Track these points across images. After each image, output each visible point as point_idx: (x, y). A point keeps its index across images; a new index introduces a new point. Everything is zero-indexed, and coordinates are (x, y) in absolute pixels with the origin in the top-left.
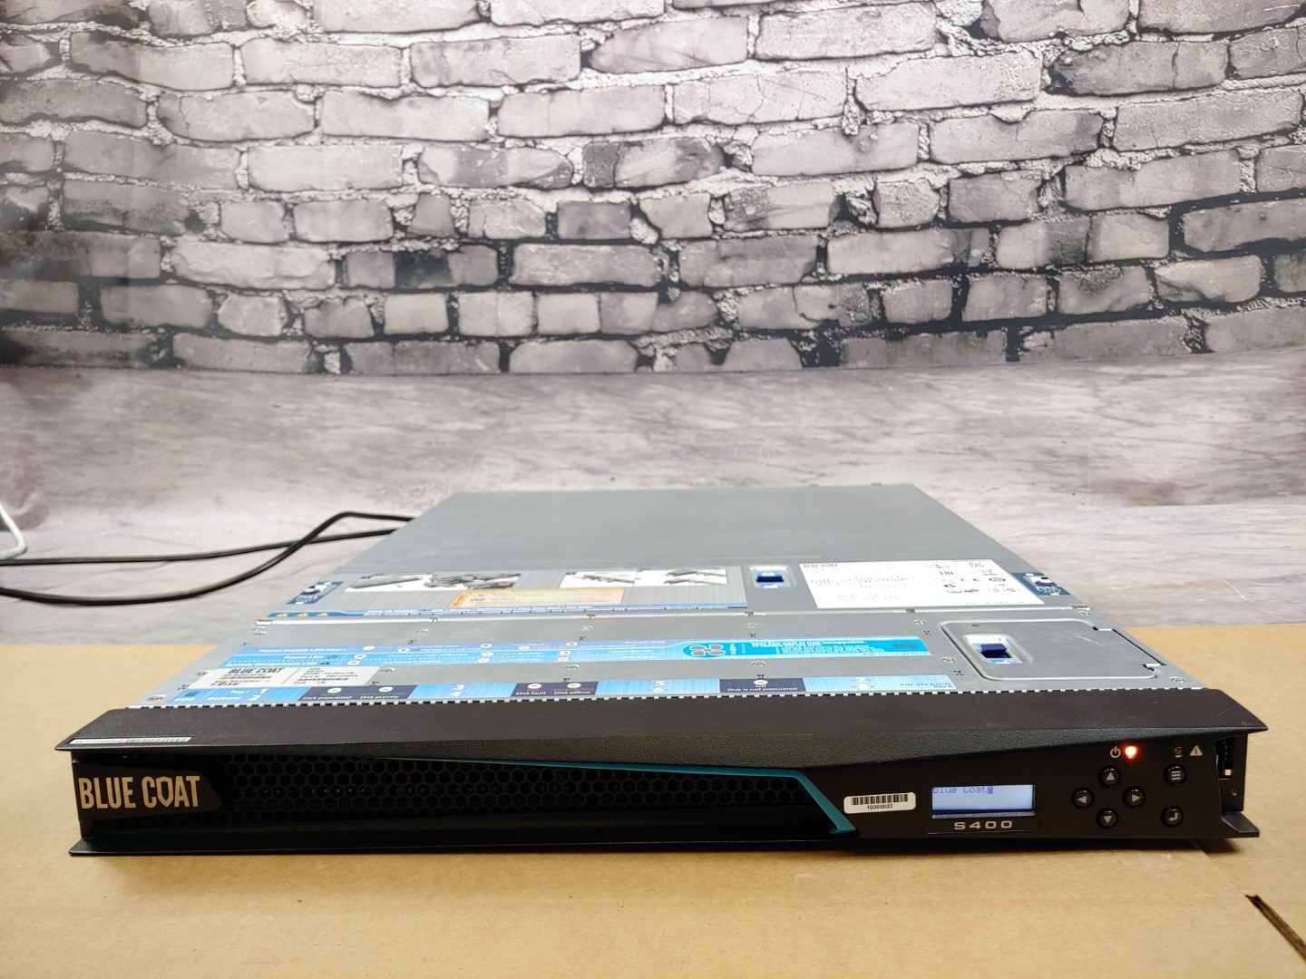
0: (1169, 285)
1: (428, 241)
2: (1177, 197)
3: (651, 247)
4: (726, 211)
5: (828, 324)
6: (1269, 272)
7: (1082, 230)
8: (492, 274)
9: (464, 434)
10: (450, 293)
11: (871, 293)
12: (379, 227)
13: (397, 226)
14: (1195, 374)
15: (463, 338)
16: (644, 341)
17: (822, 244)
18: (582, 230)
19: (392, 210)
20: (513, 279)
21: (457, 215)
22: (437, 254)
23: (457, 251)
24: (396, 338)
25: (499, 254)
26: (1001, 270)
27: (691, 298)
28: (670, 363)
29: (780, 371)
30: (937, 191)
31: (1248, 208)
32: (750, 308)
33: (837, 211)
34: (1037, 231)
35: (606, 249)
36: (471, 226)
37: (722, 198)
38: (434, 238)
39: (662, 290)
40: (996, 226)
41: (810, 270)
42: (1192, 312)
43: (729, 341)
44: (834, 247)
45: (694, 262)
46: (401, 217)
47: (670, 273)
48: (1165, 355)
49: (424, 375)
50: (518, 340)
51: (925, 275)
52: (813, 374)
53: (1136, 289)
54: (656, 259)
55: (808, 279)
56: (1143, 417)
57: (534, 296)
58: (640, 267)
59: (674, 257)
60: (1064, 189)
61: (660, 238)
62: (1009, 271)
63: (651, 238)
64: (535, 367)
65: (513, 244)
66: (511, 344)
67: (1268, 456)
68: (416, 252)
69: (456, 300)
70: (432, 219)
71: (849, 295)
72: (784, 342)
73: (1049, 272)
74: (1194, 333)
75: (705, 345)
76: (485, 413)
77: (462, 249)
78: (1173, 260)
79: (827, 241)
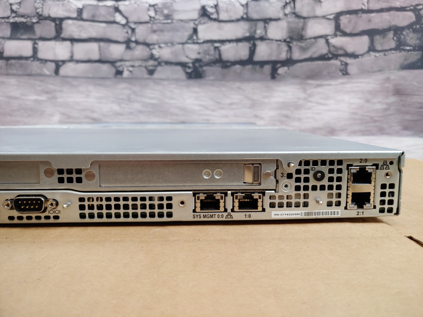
0: (334, 46)
1: (26, 18)
2: (338, 9)
3: (123, 26)
4: (156, 11)
5: (197, 61)
6: (372, 42)
7: (301, 25)
8: (53, 33)
9: (36, 101)
10: (35, 41)
11: (216, 48)
12: (5, 12)
13: (12, 11)
14: (343, 83)
15: (39, 60)
16: (118, 64)
17: (195, 27)
18: (93, 16)
19: (11, 4)
20: (63, 35)
21: (38, 7)
22: (29, 24)
23: (38, 22)
24: (8, 59)
25: (56, 25)
26: (269, 39)
27: (140, 48)
28: (130, 74)
29: (177, 80)
30: (243, 6)
31: (365, 16)
32: (165, 53)
33: (201, 12)
34: (283, 24)
35: (103, 25)
36: (44, 12)
37: (153, 6)
38: (28, 17)
39: (128, 43)
40: (267, 21)
41: (190, 37)
42: (342, 59)
43: (156, 66)
44: (200, 28)
45: (141, 33)
46: (14, 7)
47: (131, 37)
48: (331, 76)
49: (20, 75)
50: (64, 62)
51: (238, 40)
52: (191, 82)
53: (321, 48)
54: (125, 31)
55: (189, 41)
56: (323, 101)
57: (72, 43)
58: (119, 34)
59: (133, 30)
60: (294, 7)
61: (128, 22)
62: (272, 40)
63: (124, 21)
64: (71, 73)
65: (62, 20)
66: (61, 63)
67: (371, 118)
68: (20, 23)
69: (37, 44)
70: (27, 9)
71: (206, 49)
72: (179, 68)
73: (288, 42)
74: (343, 67)
75: (146, 67)
76: (47, 92)
77: (40, 21)
78: (335, 35)
79: (197, 25)
